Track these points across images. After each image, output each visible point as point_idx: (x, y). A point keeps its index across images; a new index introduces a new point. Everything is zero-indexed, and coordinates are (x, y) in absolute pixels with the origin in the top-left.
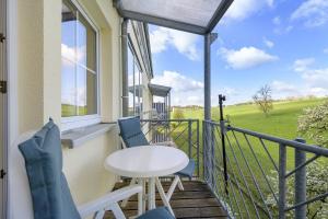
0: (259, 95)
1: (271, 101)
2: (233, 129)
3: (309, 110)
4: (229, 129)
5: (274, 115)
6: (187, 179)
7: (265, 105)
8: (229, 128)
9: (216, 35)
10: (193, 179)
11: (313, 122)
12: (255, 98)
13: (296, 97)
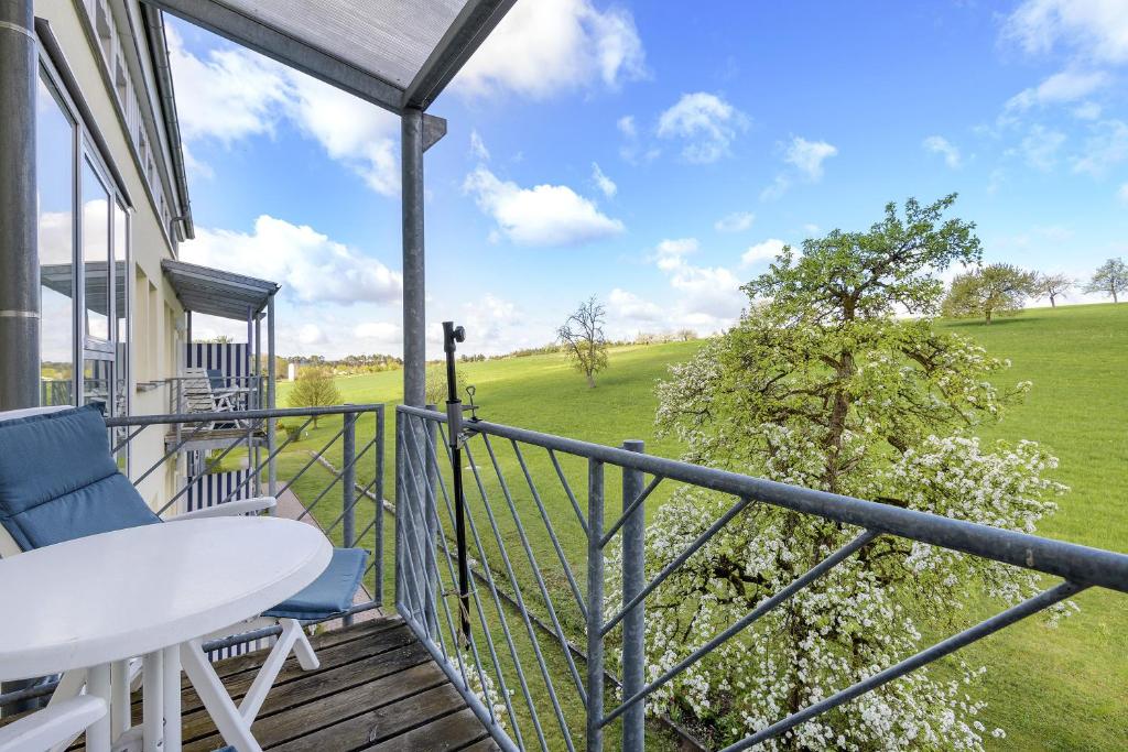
0: (576, 328)
1: (604, 344)
2: (485, 430)
3: (678, 369)
4: (474, 431)
5: (610, 382)
6: (337, 624)
7: (589, 354)
8: (476, 428)
9: (441, 126)
10: (358, 619)
11: (687, 398)
12: (566, 334)
13: (657, 332)
